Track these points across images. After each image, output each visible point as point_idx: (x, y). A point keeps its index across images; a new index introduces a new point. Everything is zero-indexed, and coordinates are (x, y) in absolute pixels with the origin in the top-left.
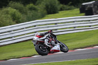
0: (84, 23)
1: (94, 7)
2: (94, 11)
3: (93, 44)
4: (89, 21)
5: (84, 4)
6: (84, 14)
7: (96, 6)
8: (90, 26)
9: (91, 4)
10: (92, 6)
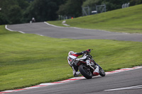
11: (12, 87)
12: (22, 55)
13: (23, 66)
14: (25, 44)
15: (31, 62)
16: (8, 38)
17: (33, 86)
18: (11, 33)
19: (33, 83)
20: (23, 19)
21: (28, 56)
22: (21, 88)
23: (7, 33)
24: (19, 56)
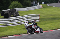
0: (3, 22)
1: (9, 13)
2: (9, 15)
3: (8, 35)
4: (6, 21)
5: (3, 11)
6: (3, 17)
7: (11, 12)
8: (7, 24)
9: (8, 11)
10: (8, 12)
11: (50, 29)
12: (54, 16)
13: (54, 21)
14: (55, 12)
15: (57, 19)
16: (48, 9)
17: (58, 29)
18: (49, 7)
19: (58, 28)
20: (54, 1)
21: (56, 17)
22: (53, 30)
23: (48, 7)
24: (52, 17)
